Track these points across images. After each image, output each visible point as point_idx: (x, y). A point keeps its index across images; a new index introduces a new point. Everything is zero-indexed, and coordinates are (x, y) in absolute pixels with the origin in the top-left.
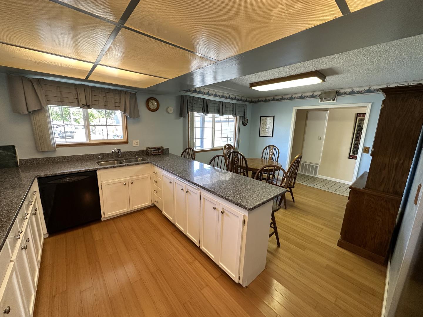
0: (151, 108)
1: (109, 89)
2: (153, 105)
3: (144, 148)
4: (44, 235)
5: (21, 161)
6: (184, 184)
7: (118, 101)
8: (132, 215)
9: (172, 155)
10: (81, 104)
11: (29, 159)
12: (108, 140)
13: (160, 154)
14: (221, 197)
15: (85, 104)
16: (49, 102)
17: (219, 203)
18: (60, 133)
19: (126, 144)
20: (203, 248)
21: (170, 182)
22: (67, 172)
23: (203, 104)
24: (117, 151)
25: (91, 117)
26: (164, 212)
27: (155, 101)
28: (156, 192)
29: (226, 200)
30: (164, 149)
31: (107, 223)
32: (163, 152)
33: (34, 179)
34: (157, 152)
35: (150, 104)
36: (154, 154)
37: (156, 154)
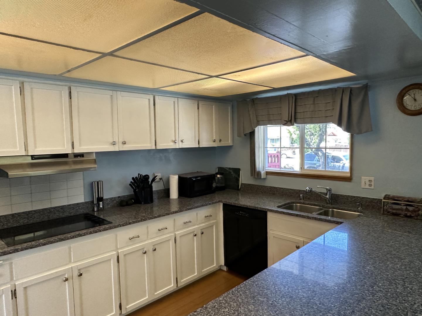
0: (409, 108)
2: (415, 100)
4: (220, 265)
10: (283, 121)
13: (410, 217)
19: (348, 181)
27: (420, 91)
34: (402, 210)
35: (407, 99)
36: (394, 211)
37: (398, 212)
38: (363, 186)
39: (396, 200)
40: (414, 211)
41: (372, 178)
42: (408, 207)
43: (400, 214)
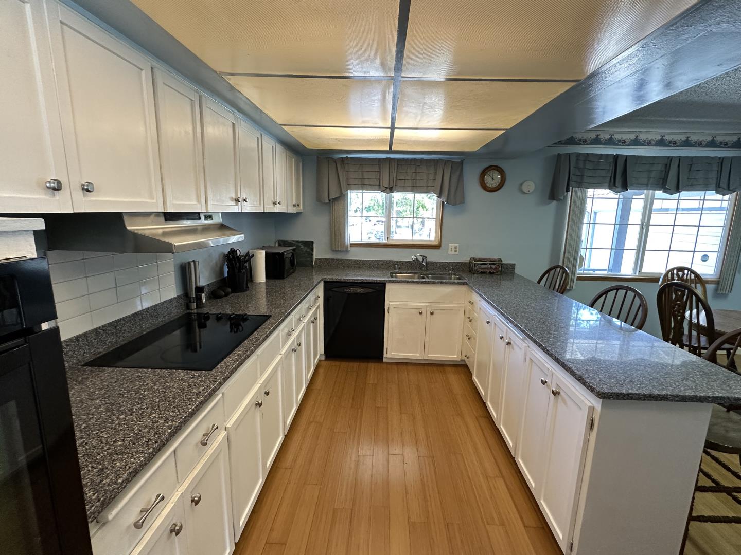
0: (488, 185)
1: (422, 160)
2: (493, 179)
3: (466, 259)
4: (321, 355)
5: (316, 259)
6: (506, 328)
7: (431, 177)
8: (426, 367)
9: (519, 276)
10: (382, 186)
11: (323, 259)
12: (412, 240)
13: (493, 273)
14: (555, 360)
15: (387, 186)
16: (350, 186)
17: (553, 373)
18: (376, 233)
19: (437, 249)
20: (519, 462)
21: (488, 323)
22: (351, 279)
23: (611, 168)
24: (420, 259)
25: (421, 207)
26: (475, 378)
27: (497, 172)
28: (467, 338)
29: (563, 367)
30: (502, 264)
31: (389, 366)
32: (500, 269)
33: (320, 281)
34: (487, 268)
35: (487, 179)
36: (482, 270)
37: (485, 270)
38: (450, 252)
39: (483, 261)
40: (496, 268)
41: (457, 245)
42: (492, 266)
43: (487, 272)
